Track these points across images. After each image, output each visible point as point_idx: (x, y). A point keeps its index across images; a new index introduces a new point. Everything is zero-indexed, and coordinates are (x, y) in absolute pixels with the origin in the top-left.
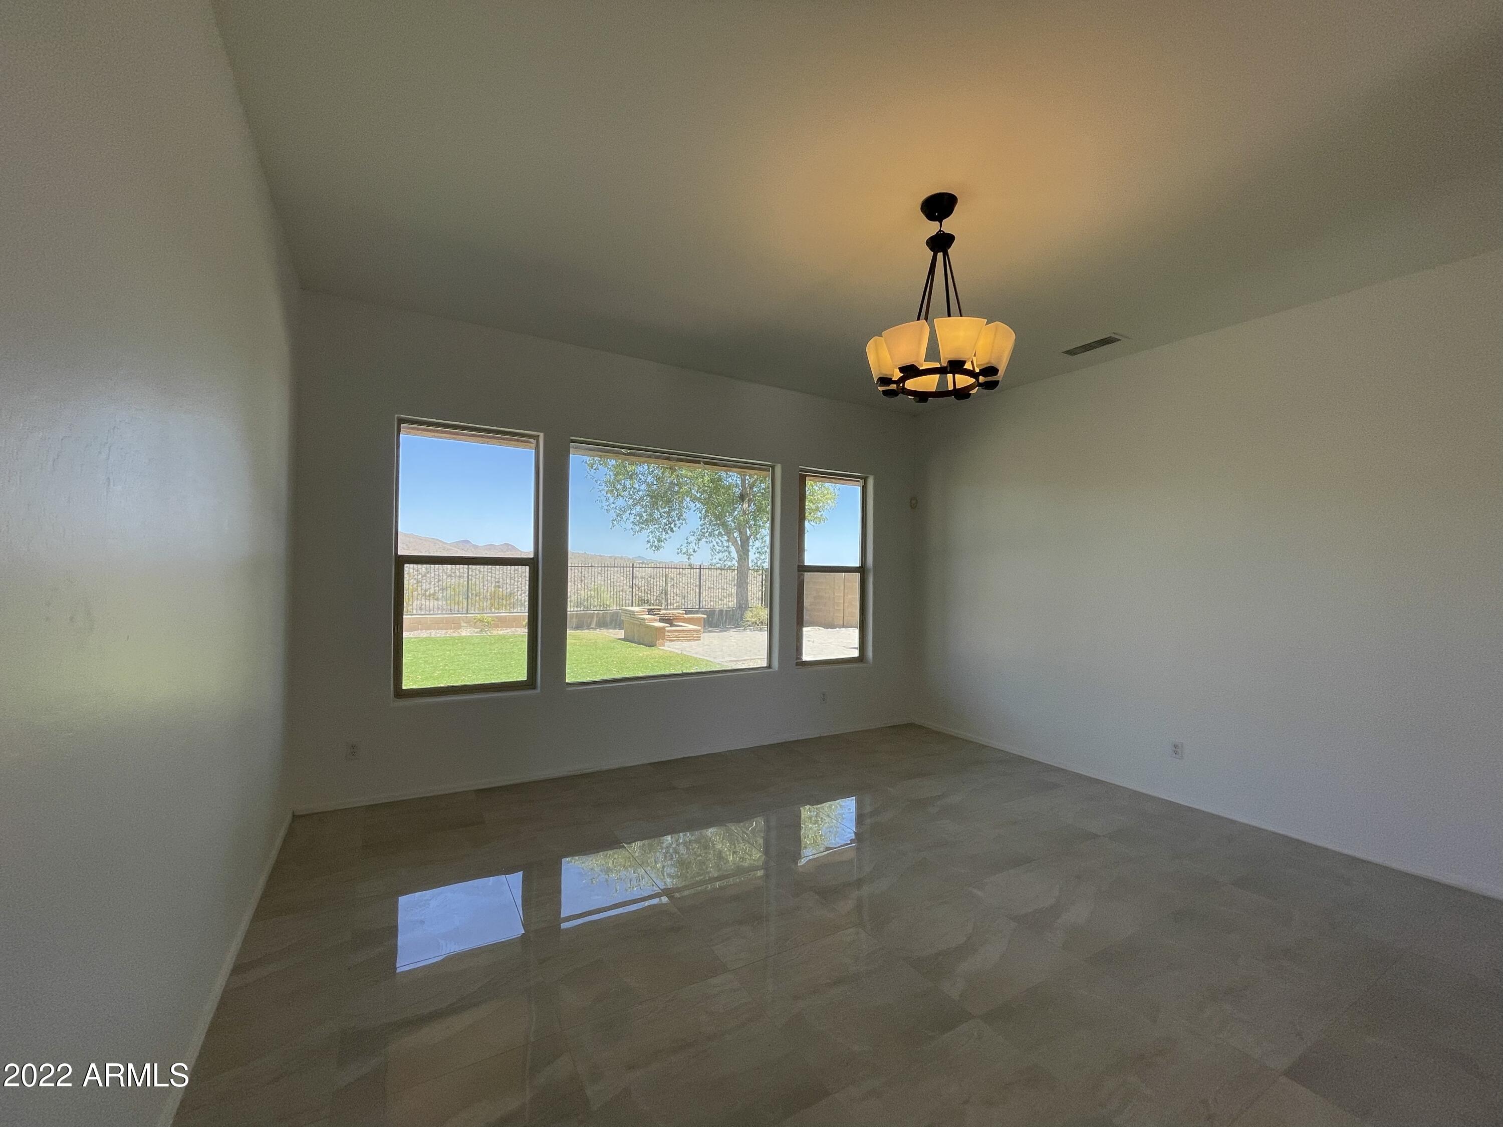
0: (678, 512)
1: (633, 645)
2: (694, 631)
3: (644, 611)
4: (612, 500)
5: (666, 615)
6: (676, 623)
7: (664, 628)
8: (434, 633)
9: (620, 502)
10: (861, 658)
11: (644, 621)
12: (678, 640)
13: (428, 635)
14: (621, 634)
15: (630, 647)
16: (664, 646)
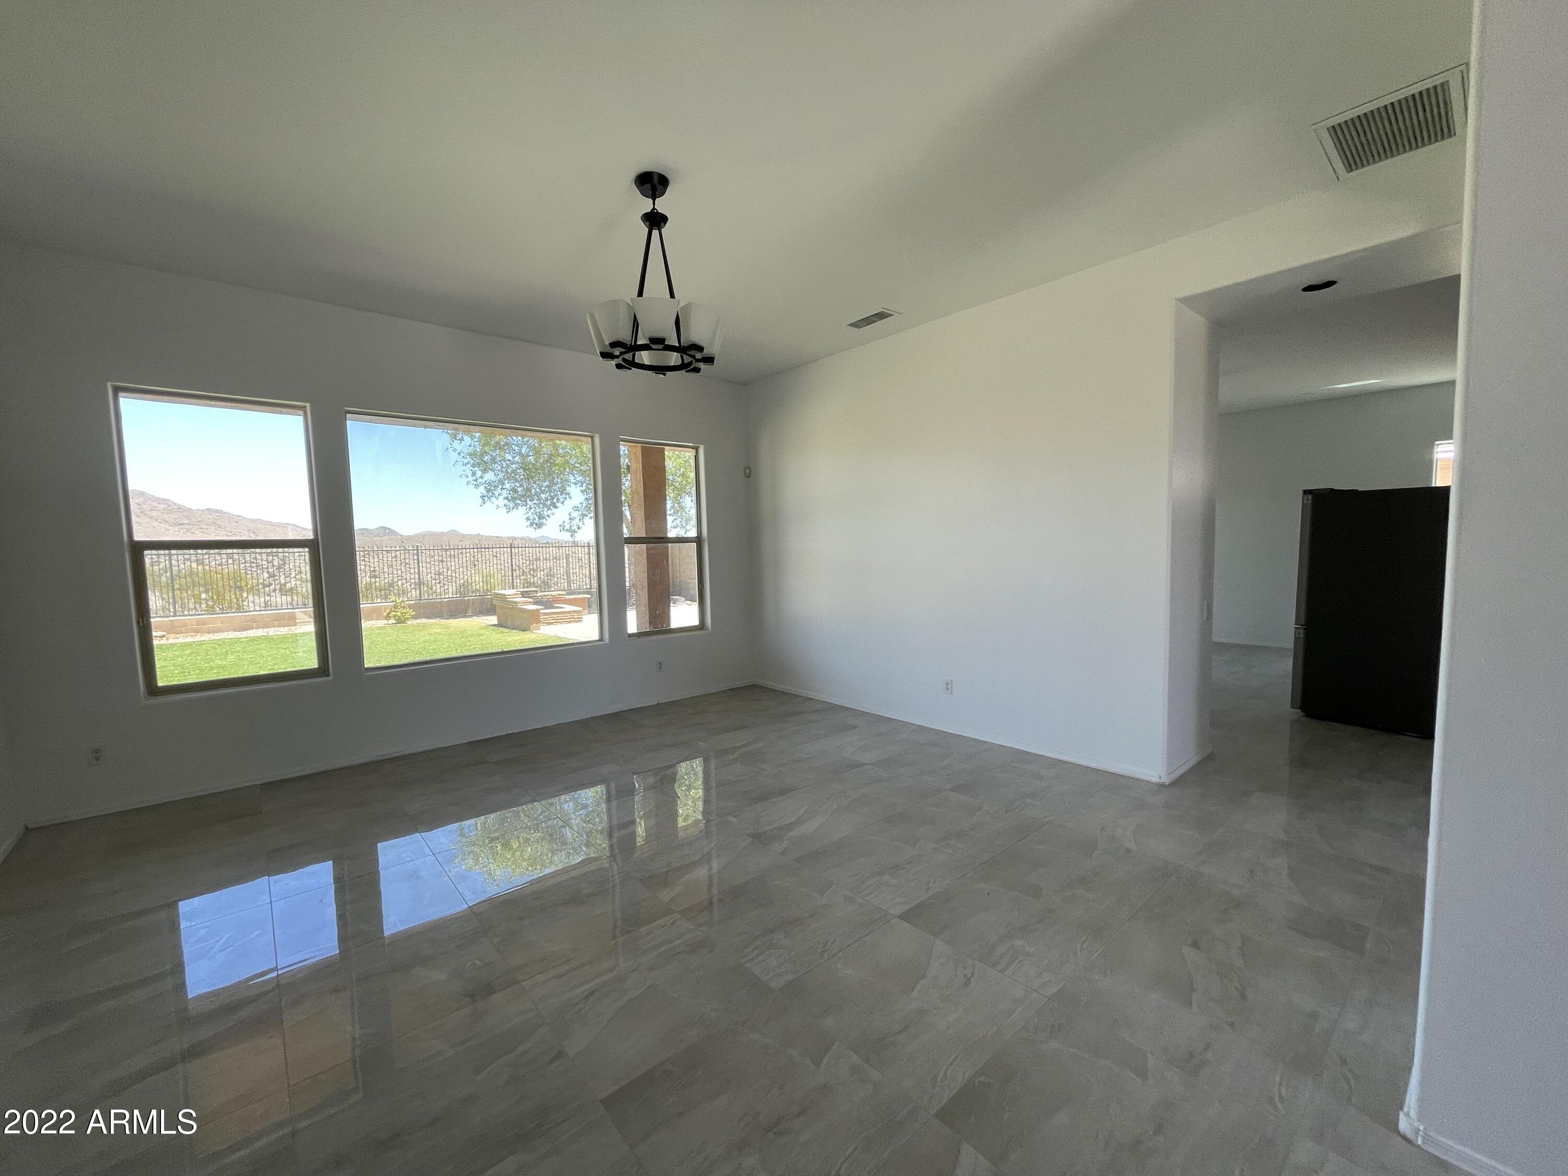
0: (560, 486)
1: (506, 630)
2: (574, 612)
3: (516, 594)
4: (479, 473)
5: (544, 597)
6: (556, 605)
7: (538, 610)
8: (272, 631)
9: (490, 476)
10: (702, 626)
11: (515, 604)
12: (557, 622)
13: (265, 634)
14: (493, 620)
15: (502, 633)
16: (539, 629)
